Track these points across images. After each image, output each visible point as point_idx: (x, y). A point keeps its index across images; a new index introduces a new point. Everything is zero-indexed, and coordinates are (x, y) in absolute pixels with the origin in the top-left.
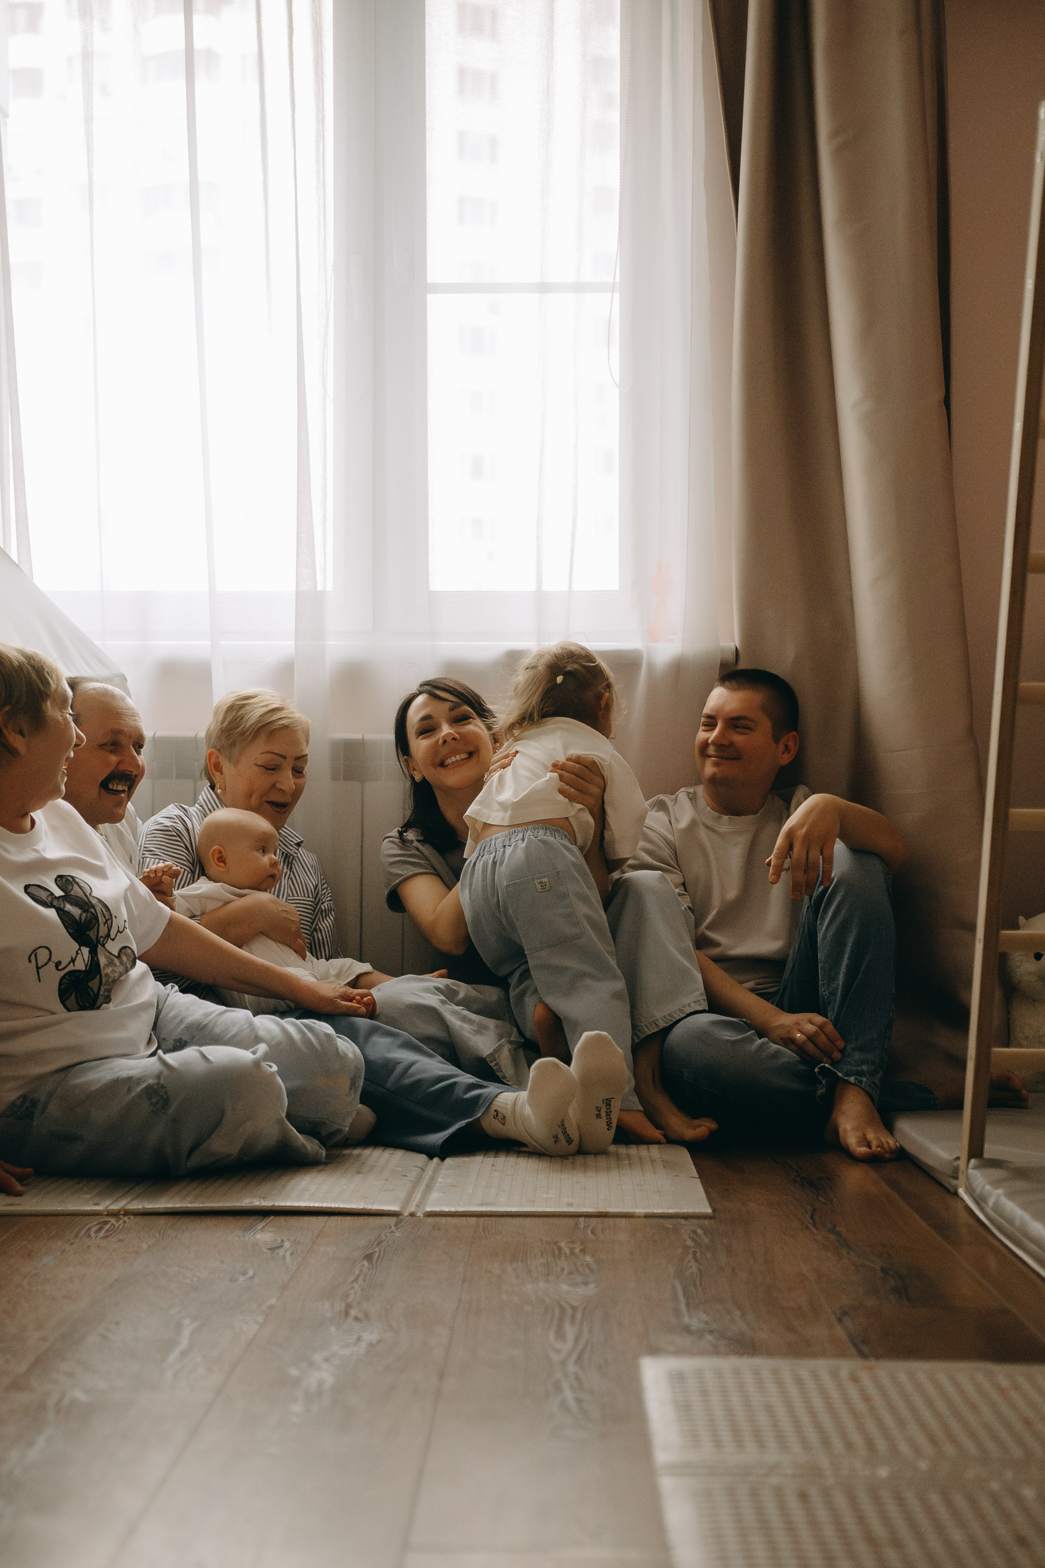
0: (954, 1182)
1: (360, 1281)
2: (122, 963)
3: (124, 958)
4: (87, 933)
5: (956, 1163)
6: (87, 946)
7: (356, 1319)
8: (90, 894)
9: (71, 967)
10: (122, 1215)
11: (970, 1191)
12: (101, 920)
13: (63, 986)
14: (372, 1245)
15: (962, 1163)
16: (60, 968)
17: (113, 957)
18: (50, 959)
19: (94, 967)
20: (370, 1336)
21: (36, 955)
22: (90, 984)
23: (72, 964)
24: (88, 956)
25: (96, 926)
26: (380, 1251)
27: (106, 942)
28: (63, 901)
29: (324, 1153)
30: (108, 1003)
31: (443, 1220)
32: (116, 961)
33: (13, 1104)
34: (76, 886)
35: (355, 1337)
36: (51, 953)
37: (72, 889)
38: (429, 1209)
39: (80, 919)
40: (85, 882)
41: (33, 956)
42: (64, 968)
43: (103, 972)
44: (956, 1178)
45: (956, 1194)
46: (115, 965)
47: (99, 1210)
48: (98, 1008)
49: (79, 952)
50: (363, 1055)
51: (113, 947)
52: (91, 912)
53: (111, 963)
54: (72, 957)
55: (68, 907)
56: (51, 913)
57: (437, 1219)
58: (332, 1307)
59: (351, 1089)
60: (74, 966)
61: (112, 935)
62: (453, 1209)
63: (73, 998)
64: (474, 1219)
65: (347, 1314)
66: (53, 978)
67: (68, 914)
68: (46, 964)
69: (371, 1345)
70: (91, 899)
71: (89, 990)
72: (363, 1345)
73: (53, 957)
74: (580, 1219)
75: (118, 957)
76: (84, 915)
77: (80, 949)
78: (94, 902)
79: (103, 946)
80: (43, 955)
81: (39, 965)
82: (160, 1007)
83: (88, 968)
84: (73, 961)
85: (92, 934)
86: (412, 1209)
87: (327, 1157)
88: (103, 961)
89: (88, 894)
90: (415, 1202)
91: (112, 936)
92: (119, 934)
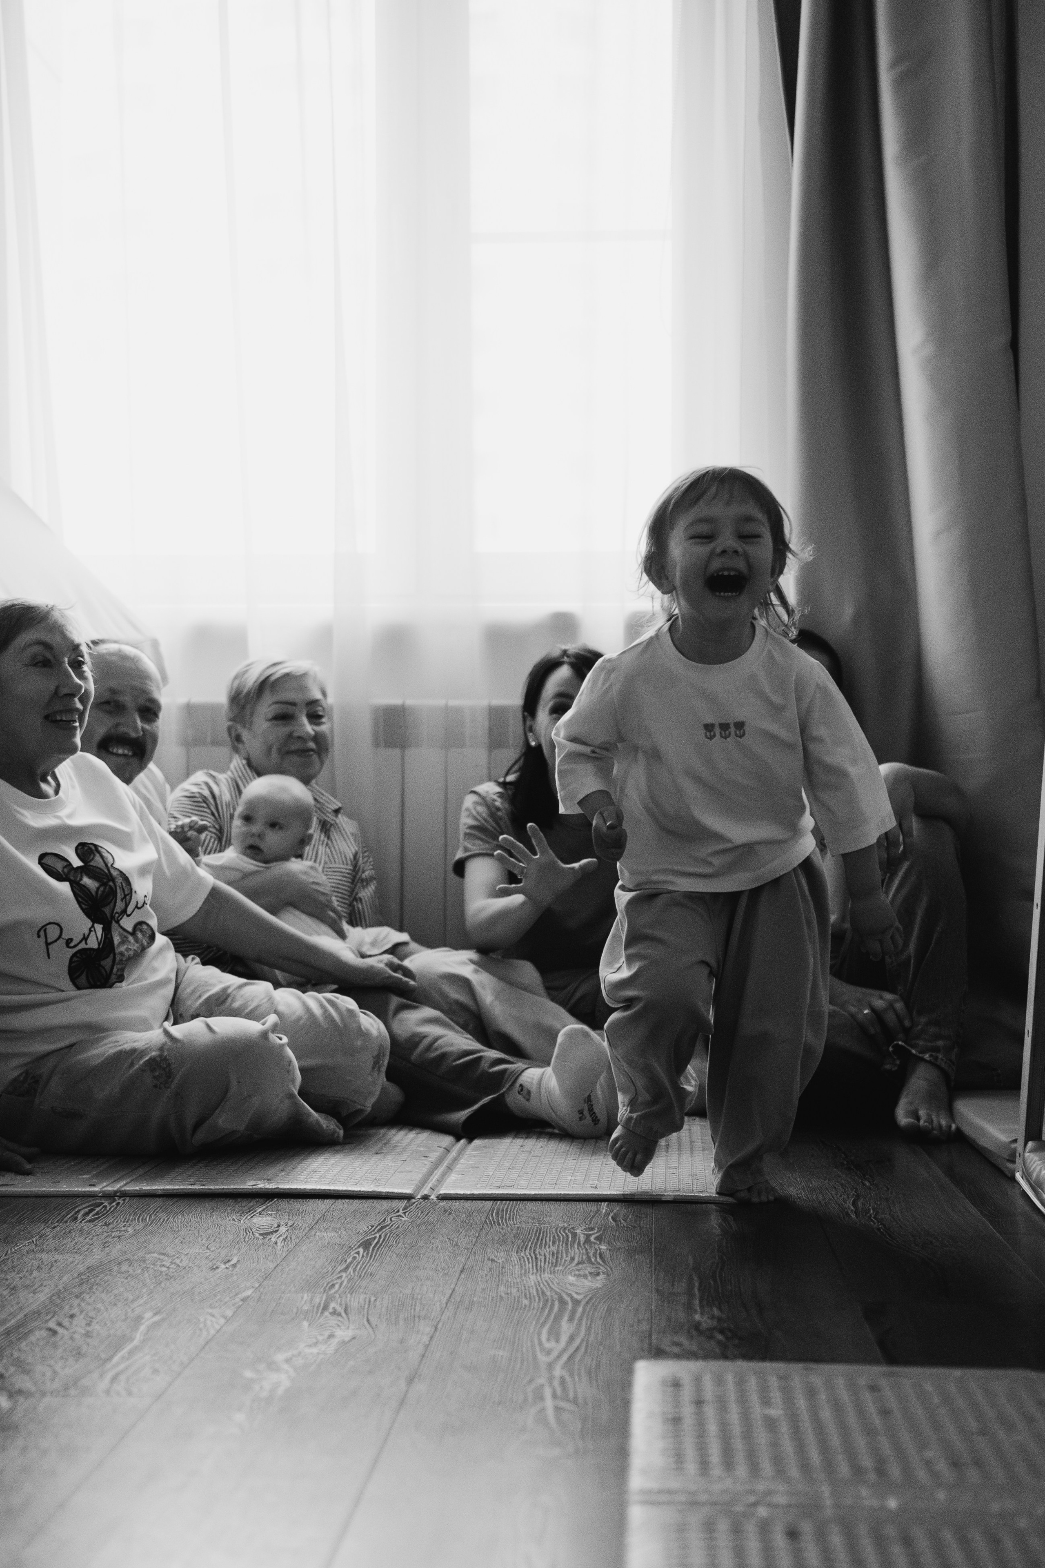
0: (1010, 1166)
1: (351, 1270)
2: (137, 940)
3: (140, 935)
4: (103, 909)
5: (1013, 1146)
6: (100, 923)
7: (335, 1313)
8: (112, 865)
9: (82, 946)
10: (117, 1196)
11: (1027, 1176)
12: (119, 895)
13: (73, 965)
14: (374, 1230)
15: (1019, 1146)
16: (72, 945)
17: (127, 935)
18: (60, 937)
19: (107, 944)
20: (343, 1334)
21: (45, 931)
22: (103, 963)
23: (84, 942)
24: (101, 933)
25: (113, 902)
26: (380, 1236)
27: (121, 919)
28: (81, 873)
29: (342, 1132)
30: (121, 981)
31: (456, 1204)
32: (131, 938)
33: (15, 1080)
34: (97, 855)
35: (327, 1334)
36: (61, 929)
37: (93, 859)
38: (443, 1191)
39: (97, 892)
40: (108, 852)
41: (42, 933)
42: (75, 946)
43: (117, 951)
44: (1014, 1162)
45: (1013, 1179)
46: (130, 942)
47: (94, 1192)
48: (111, 987)
49: (92, 929)
50: (389, 1032)
51: (128, 923)
52: (110, 886)
53: (124, 941)
54: (84, 935)
55: (86, 881)
56: (64, 888)
57: (450, 1203)
58: (311, 1300)
59: (373, 1068)
60: (86, 944)
61: (129, 911)
62: (468, 1192)
63: (84, 977)
64: (489, 1204)
65: (325, 1308)
66: (63, 955)
67: (84, 888)
68: (56, 941)
69: (343, 1343)
70: (112, 871)
71: (101, 968)
72: (334, 1342)
73: (63, 934)
74: (603, 1203)
75: (133, 934)
76: (102, 889)
77: (93, 926)
78: (115, 873)
79: (118, 922)
80: (53, 932)
81: (49, 941)
82: (179, 981)
83: (101, 946)
84: (85, 938)
85: (107, 910)
86: (425, 1191)
87: (345, 1137)
88: (117, 939)
89: (109, 865)
90: (430, 1185)
91: (129, 913)
92: (136, 910)
